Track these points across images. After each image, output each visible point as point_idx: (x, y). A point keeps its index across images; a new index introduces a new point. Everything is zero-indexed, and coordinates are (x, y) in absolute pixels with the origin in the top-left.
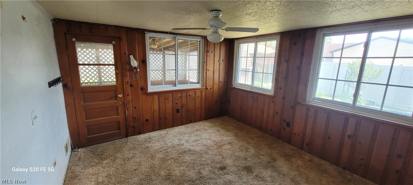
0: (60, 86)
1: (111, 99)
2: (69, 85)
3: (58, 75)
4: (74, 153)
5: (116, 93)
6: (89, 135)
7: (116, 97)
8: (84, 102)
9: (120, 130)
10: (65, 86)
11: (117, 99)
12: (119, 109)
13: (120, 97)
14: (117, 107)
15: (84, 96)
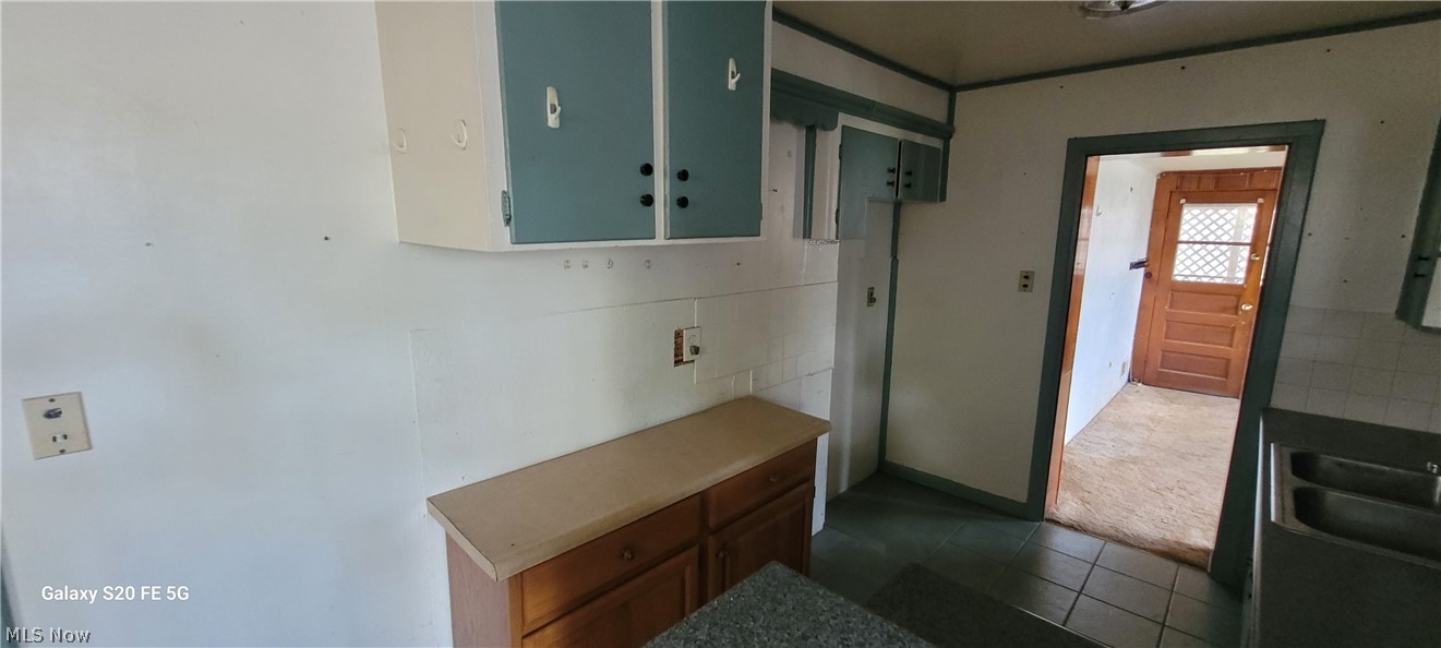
0: (1141, 271)
1: (1224, 310)
2: (1155, 274)
3: (1142, 256)
4: (1129, 385)
5: (1238, 302)
6: (1162, 367)
7: (1236, 309)
8: (1170, 308)
9: (1226, 377)
10: (1148, 275)
11: (1236, 313)
12: (1238, 335)
13: (1246, 312)
14: (1233, 330)
15: (1172, 295)
